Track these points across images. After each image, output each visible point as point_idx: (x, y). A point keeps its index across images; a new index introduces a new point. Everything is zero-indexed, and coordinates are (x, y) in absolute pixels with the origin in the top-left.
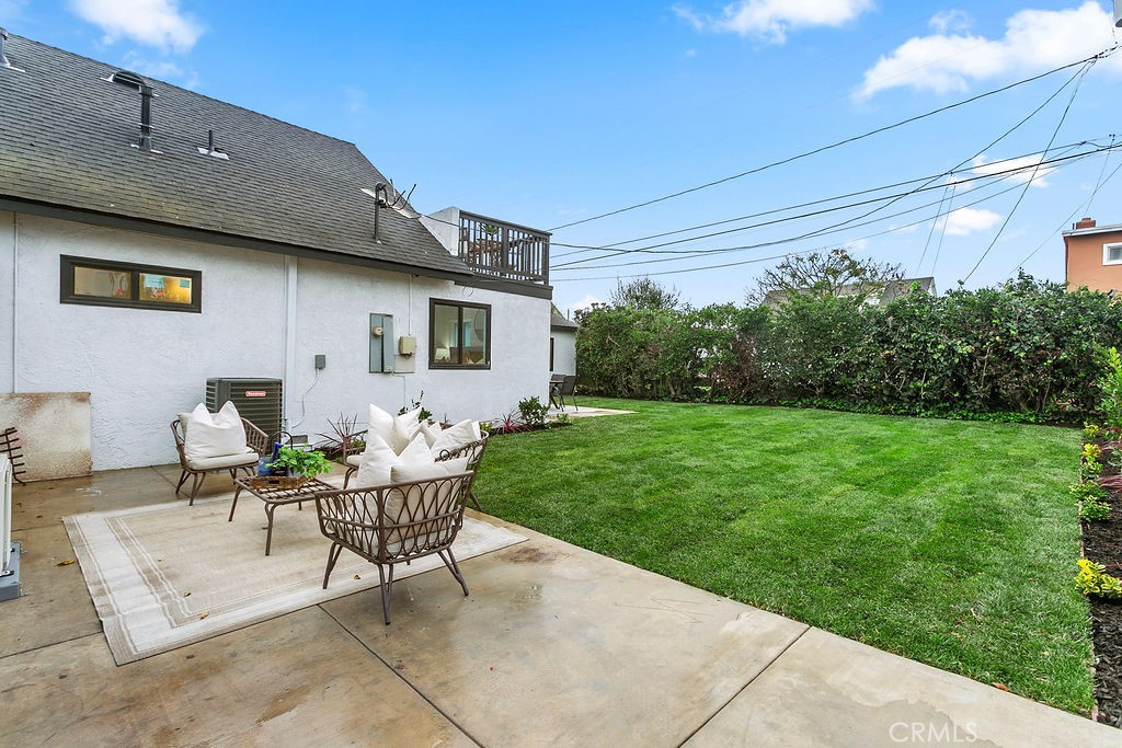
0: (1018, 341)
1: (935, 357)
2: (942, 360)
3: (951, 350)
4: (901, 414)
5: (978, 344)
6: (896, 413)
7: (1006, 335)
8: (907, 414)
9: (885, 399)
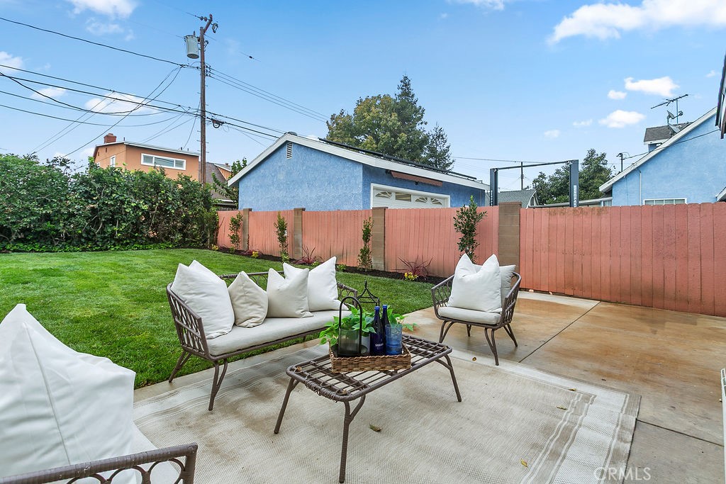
0: (171, 204)
1: (127, 210)
2: (132, 212)
3: (137, 207)
4: (96, 250)
5: (150, 204)
6: (91, 249)
7: (166, 201)
8: (101, 250)
9: (83, 240)
